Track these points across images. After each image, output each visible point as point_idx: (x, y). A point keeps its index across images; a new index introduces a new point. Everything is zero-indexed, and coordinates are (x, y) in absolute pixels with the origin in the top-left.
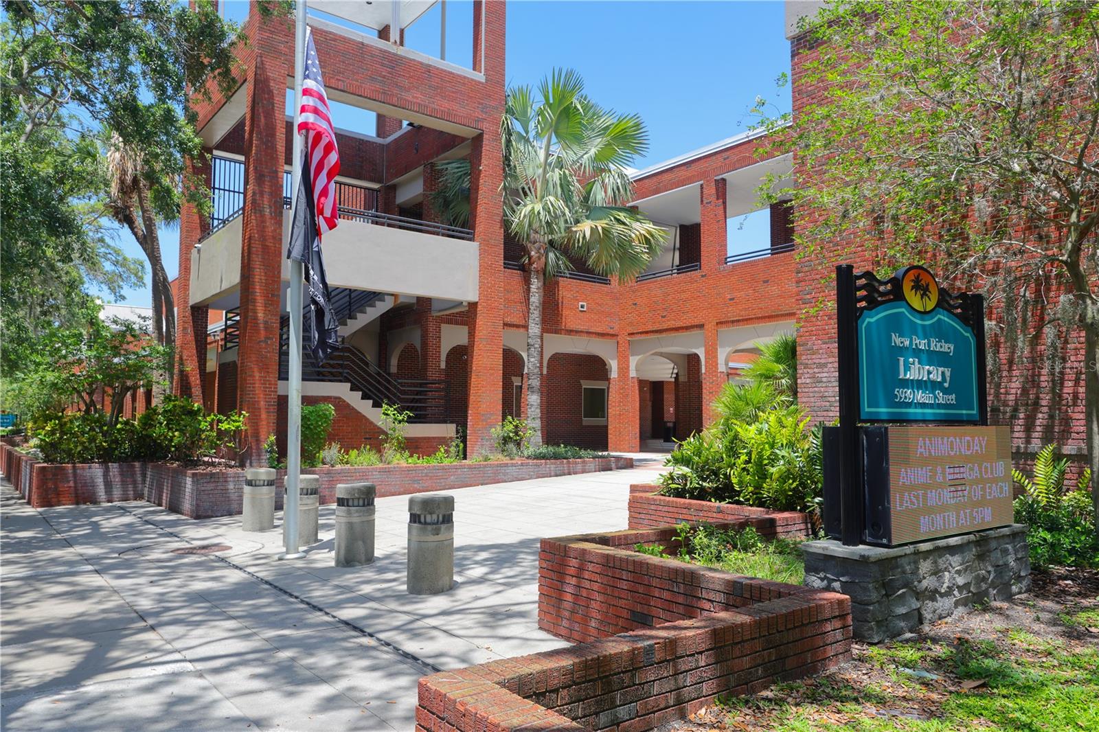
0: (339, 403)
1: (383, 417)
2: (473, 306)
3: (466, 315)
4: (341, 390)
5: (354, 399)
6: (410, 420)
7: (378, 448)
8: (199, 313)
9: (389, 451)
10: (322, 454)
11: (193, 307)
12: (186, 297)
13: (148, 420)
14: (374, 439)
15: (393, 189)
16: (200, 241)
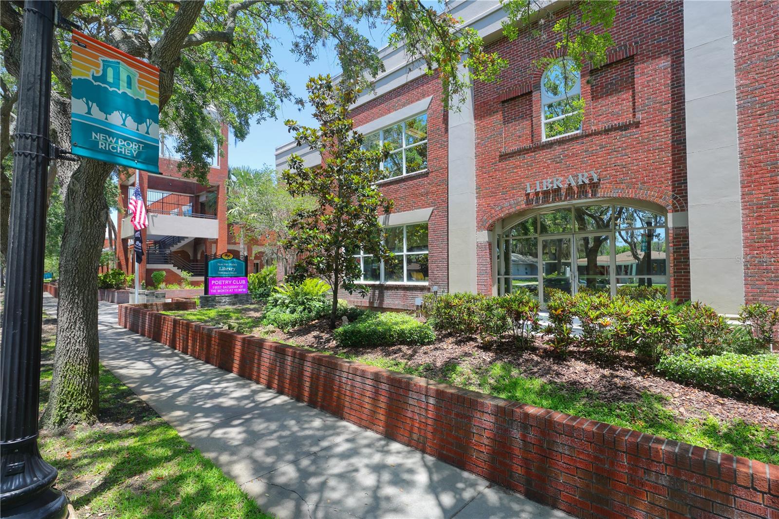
0: (168, 271)
1: (184, 274)
2: (217, 239)
3: (215, 241)
4: (170, 267)
5: (175, 269)
6: (192, 276)
7: (180, 283)
8: (125, 241)
9: (184, 285)
10: (160, 286)
11: (122, 239)
12: (120, 237)
13: (106, 276)
14: (179, 281)
15: (198, 196)
16: (124, 218)
